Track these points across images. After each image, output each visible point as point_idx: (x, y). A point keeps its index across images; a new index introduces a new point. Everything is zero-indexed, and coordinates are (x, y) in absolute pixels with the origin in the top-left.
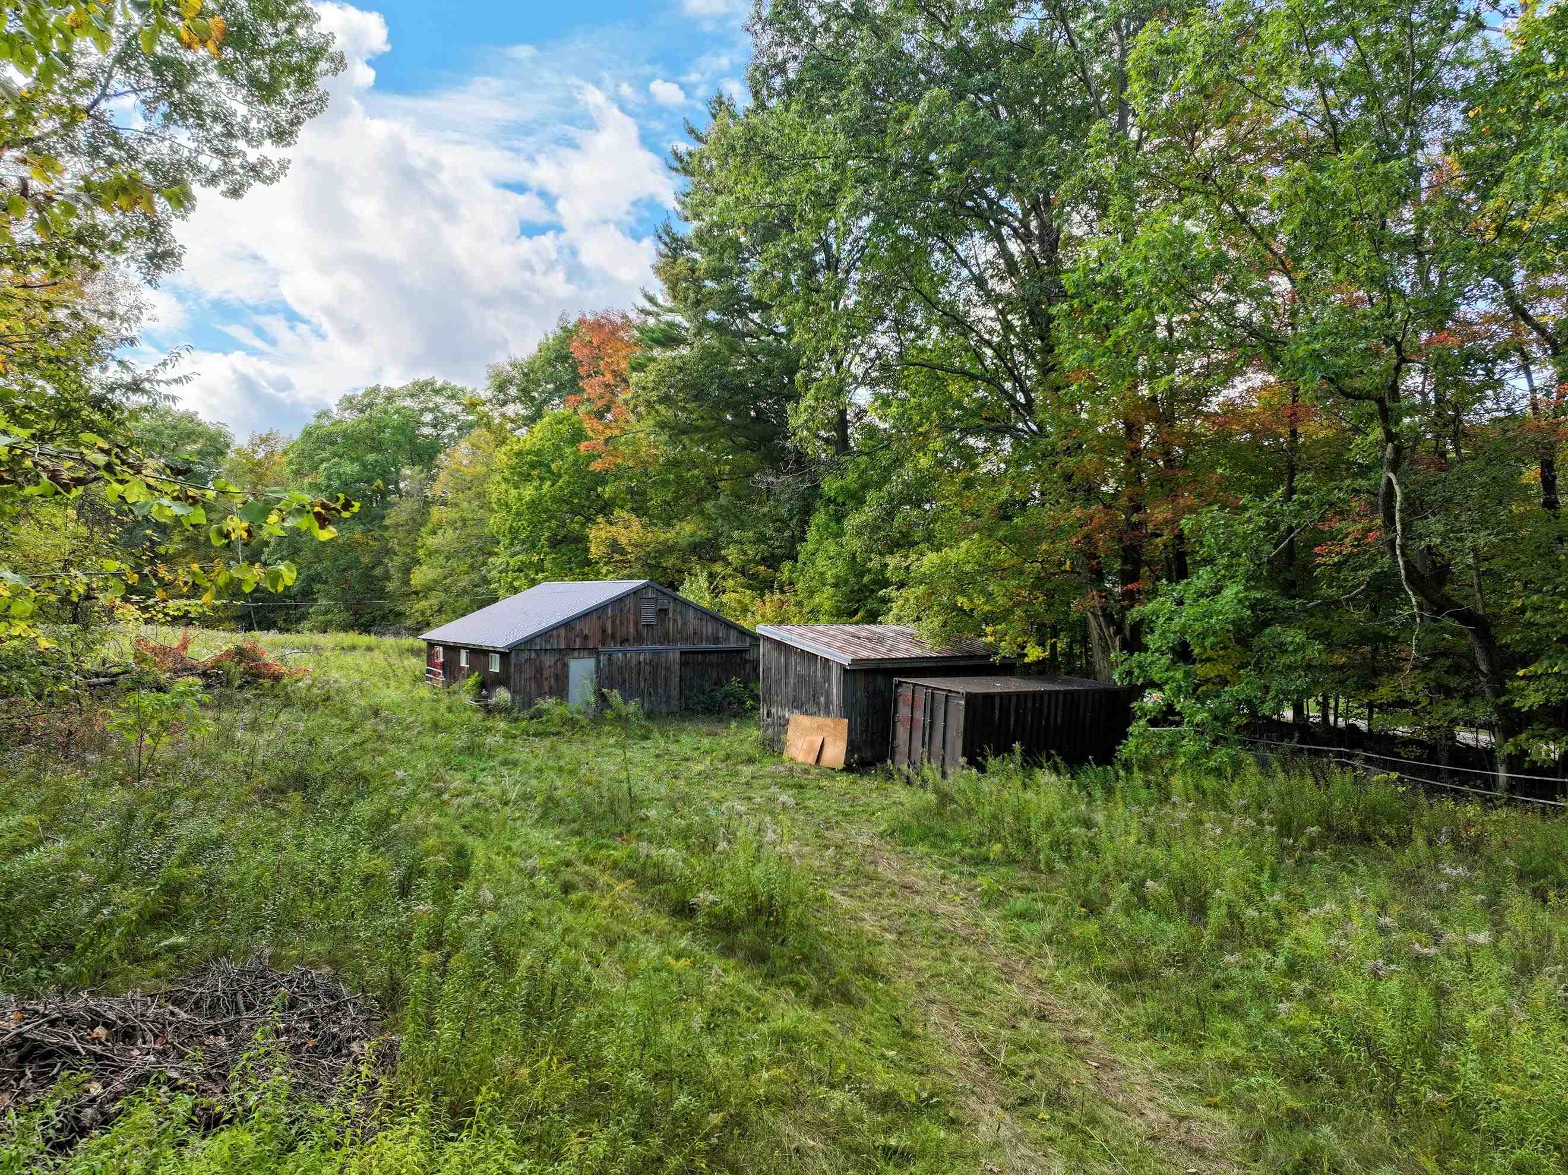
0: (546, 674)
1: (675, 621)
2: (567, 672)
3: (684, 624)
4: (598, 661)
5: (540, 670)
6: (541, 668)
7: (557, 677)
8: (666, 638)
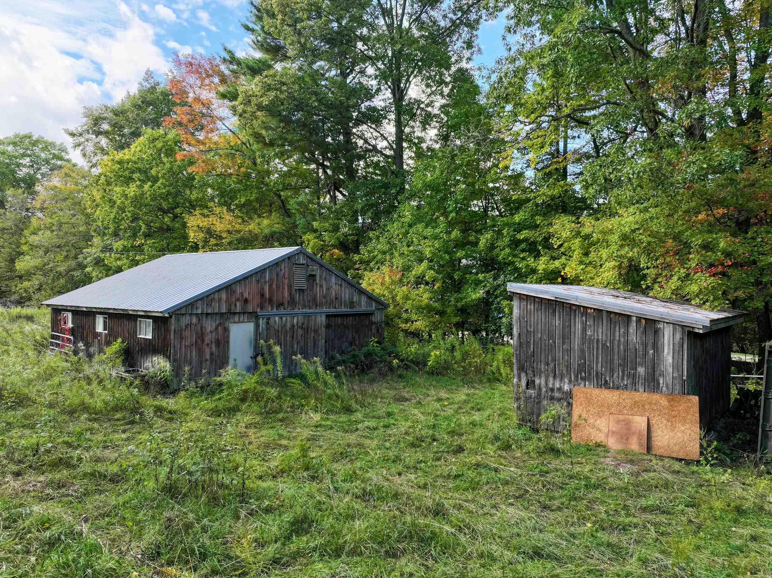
0: (207, 340)
1: (321, 286)
2: (228, 337)
3: (328, 289)
4: (257, 326)
5: (201, 336)
6: (202, 334)
7: (218, 342)
8: (315, 303)
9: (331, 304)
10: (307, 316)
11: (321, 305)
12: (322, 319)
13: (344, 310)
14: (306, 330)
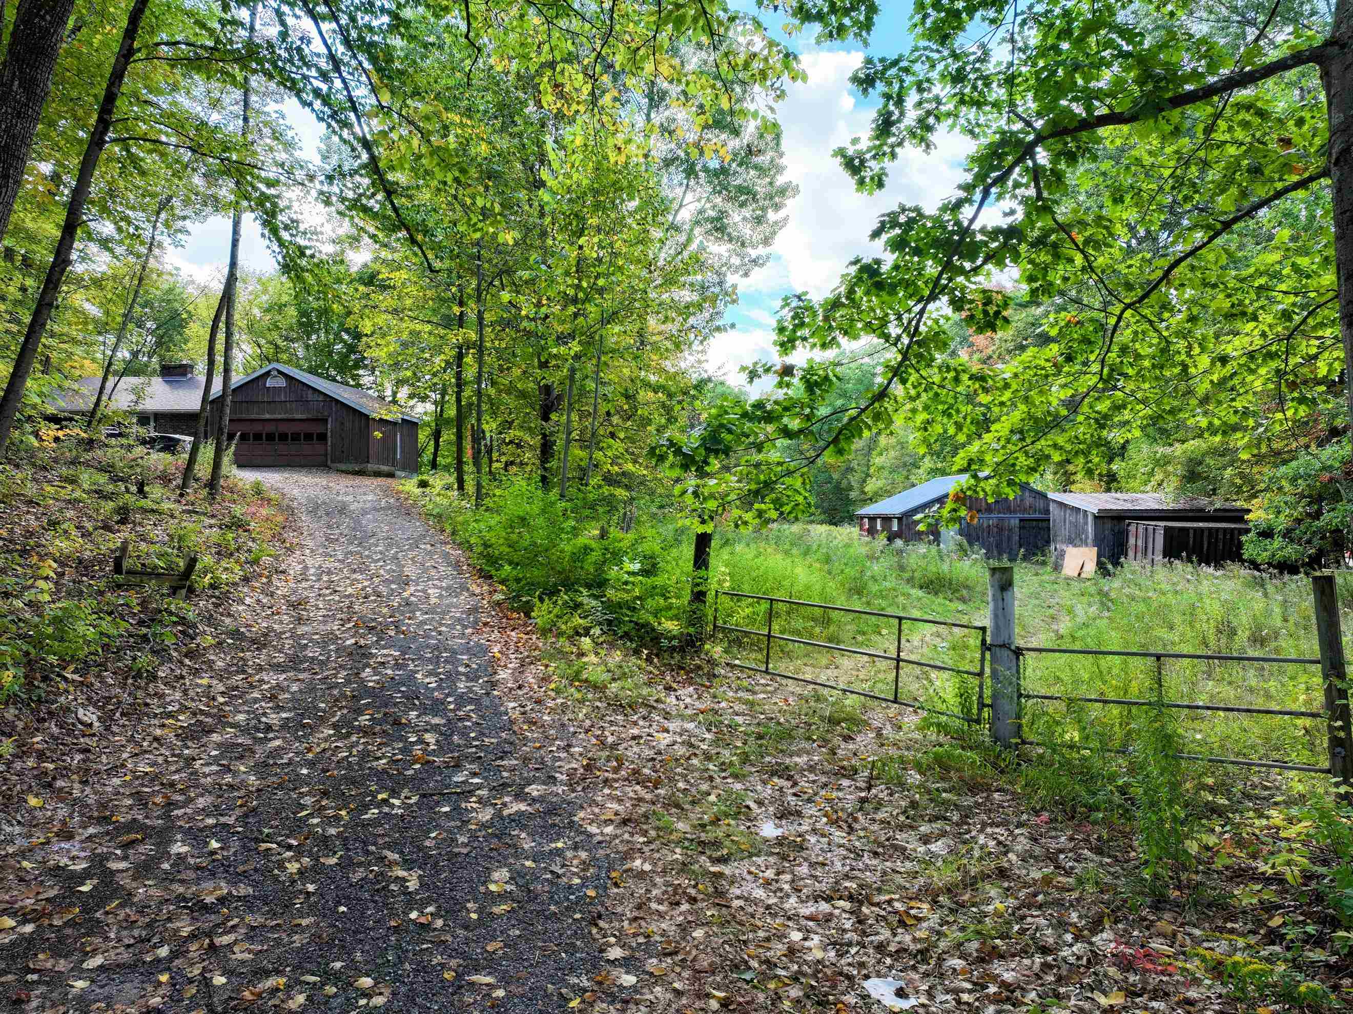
1: (1015, 498)
4: (960, 524)
8: (1008, 510)
9: (1024, 511)
10: (1002, 519)
11: (1015, 512)
12: (1015, 522)
13: (1037, 515)
14: (1001, 529)
